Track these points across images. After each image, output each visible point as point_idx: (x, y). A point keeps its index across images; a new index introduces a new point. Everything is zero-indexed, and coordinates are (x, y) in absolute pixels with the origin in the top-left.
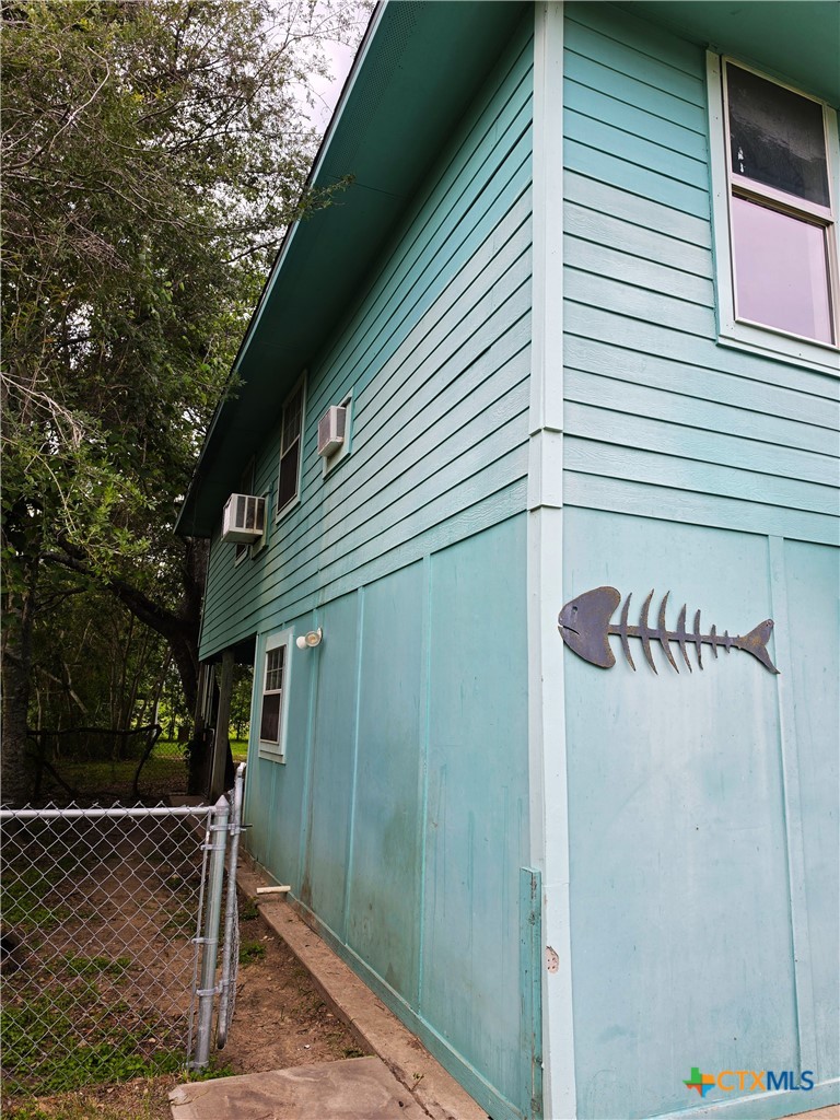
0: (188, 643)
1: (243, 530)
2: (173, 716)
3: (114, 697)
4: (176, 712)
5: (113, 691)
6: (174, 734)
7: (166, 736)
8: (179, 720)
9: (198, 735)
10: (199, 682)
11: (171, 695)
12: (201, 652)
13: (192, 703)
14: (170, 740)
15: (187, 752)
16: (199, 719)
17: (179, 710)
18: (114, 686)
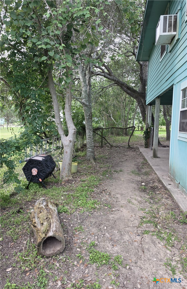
0: (142, 100)
1: (167, 33)
2: (139, 124)
3: (123, 119)
4: (140, 123)
5: (122, 117)
6: (139, 129)
7: (137, 129)
8: (140, 125)
9: (147, 129)
10: (146, 113)
11: (138, 119)
12: (147, 102)
13: (144, 119)
14: (138, 130)
15: (144, 135)
16: (147, 125)
17: (141, 122)
18: (123, 116)
